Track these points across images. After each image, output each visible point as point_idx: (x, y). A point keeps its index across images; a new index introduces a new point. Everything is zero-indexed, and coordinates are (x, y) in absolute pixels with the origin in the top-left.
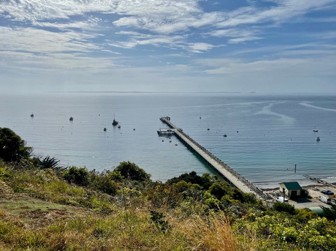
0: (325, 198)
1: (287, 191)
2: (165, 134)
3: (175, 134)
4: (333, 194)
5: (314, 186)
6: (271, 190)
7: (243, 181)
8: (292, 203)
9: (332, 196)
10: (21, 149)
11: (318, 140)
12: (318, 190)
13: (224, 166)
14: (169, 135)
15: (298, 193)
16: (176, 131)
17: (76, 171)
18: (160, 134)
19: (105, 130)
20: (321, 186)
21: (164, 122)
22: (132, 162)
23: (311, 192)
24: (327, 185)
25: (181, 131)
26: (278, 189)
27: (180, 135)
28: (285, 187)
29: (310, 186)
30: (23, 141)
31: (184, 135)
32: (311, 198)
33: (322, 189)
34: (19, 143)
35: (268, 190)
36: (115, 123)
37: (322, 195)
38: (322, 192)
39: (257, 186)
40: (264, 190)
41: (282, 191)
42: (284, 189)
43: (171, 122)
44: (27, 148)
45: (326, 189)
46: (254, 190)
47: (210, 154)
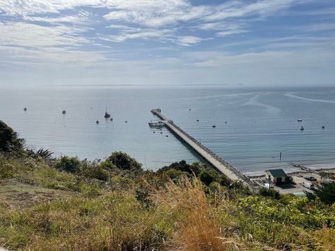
0: (308, 184)
1: (272, 177)
2: (156, 126)
3: (166, 126)
4: (316, 180)
5: (298, 173)
6: (257, 177)
7: (231, 170)
8: (277, 189)
9: (315, 182)
10: (14, 141)
11: (302, 129)
12: (302, 176)
13: (213, 155)
14: (160, 127)
15: (283, 180)
16: (167, 123)
17: (68, 160)
18: (151, 125)
19: (97, 122)
20: (305, 173)
21: (155, 114)
22: (123, 152)
23: (295, 179)
24: (310, 171)
25: (171, 123)
26: (264, 176)
27: (171, 126)
28: (271, 175)
29: (294, 173)
30: (16, 133)
31: (175, 126)
32: (295, 184)
33: (306, 176)
34: (11, 135)
35: (254, 177)
36: (107, 116)
37: (305, 181)
38: (306, 179)
39: (244, 174)
40: (250, 177)
41: (268, 178)
42: (269, 176)
43: (162, 114)
45: (309, 176)
46: (242, 178)
47: (199, 144)
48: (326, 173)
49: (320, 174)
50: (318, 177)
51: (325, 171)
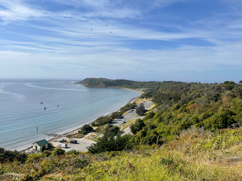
0: (63, 145)
1: (39, 148)
4: (66, 141)
5: (53, 139)
9: (67, 143)
12: (56, 141)
15: (47, 147)
20: (57, 138)
24: (60, 136)
28: (37, 145)
29: (50, 140)
32: (54, 147)
33: (59, 140)
37: (60, 143)
41: (35, 148)
42: (36, 147)
45: (61, 139)
49: (67, 137)
50: (68, 140)
51: (69, 134)
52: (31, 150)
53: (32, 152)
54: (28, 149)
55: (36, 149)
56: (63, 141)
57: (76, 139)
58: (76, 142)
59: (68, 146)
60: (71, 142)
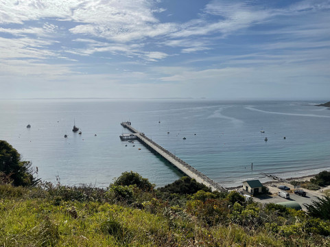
0: (284, 194)
1: (250, 189)
2: (127, 139)
3: (137, 139)
4: (289, 189)
5: (271, 182)
6: (234, 188)
7: (208, 182)
8: (256, 200)
9: (289, 191)
11: (266, 140)
12: (275, 186)
13: (189, 167)
14: (131, 140)
15: (260, 190)
16: (139, 136)
18: (122, 139)
19: (66, 136)
20: (277, 182)
21: (125, 127)
23: (272, 190)
24: (282, 181)
25: (143, 135)
26: (241, 187)
27: (143, 139)
28: (248, 185)
29: (267, 183)
31: (147, 139)
32: (271, 194)
33: (279, 185)
35: (232, 188)
36: (75, 130)
37: (280, 191)
38: (280, 188)
40: (228, 189)
41: (245, 189)
42: (247, 187)
43: (132, 126)
44: (24, 162)
45: (282, 185)
47: (174, 157)
48: (297, 182)
49: (292, 183)
50: (292, 187)
51: (296, 180)
52: (241, 189)
53: (241, 192)
54: (237, 188)
55: (247, 190)
56: (284, 189)
57: (305, 190)
58: (304, 195)
59: (291, 197)
60: (296, 193)
